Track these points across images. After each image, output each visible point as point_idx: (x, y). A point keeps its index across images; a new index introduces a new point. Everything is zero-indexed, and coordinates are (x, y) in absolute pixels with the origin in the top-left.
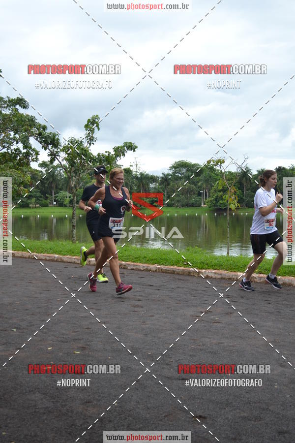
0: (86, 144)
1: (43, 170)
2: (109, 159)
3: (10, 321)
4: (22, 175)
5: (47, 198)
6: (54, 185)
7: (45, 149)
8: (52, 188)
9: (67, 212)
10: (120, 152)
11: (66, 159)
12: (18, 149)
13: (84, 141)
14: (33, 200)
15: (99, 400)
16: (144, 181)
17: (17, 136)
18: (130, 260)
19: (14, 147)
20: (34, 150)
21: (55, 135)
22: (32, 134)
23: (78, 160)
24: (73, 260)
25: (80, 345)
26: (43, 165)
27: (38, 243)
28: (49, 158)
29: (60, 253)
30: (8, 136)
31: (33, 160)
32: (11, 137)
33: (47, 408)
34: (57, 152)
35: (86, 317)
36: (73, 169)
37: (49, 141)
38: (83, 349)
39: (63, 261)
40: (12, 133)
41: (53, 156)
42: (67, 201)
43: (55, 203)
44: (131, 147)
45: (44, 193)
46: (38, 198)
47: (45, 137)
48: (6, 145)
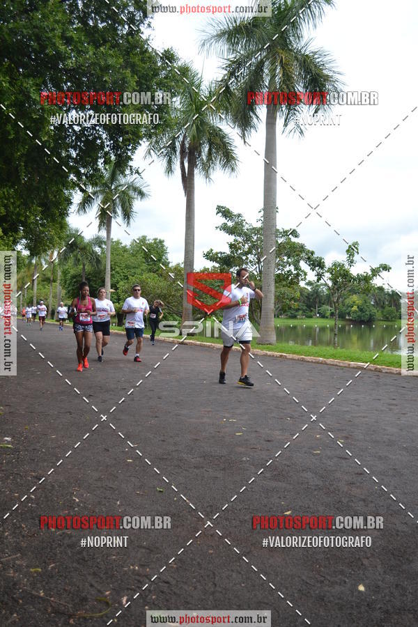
0: (347, 266)
1: (309, 288)
2: (366, 279)
3: (285, 411)
4: (293, 292)
5: (312, 311)
6: (317, 300)
7: (313, 271)
8: (316, 303)
9: (328, 323)
10: (375, 272)
11: (330, 279)
12: (290, 271)
13: (345, 263)
14: (301, 312)
15: (362, 483)
16: (395, 297)
17: (289, 260)
18: (385, 364)
19: (287, 269)
20: (303, 271)
21: (321, 259)
22: (302, 258)
23: (340, 280)
24: (335, 363)
25: (344, 435)
26: (309, 283)
27: (305, 348)
28: (316, 278)
29: (324, 356)
30: (282, 260)
31: (302, 280)
32: (285, 261)
33: (317, 485)
34: (323, 273)
35: (348, 411)
36: (336, 287)
37: (316, 263)
38: (346, 438)
39: (326, 364)
40: (286, 258)
41: (320, 276)
42: (328, 313)
43: (318, 315)
44: (386, 268)
45: (309, 307)
46: (304, 311)
47: (313, 261)
48: (281, 268)
